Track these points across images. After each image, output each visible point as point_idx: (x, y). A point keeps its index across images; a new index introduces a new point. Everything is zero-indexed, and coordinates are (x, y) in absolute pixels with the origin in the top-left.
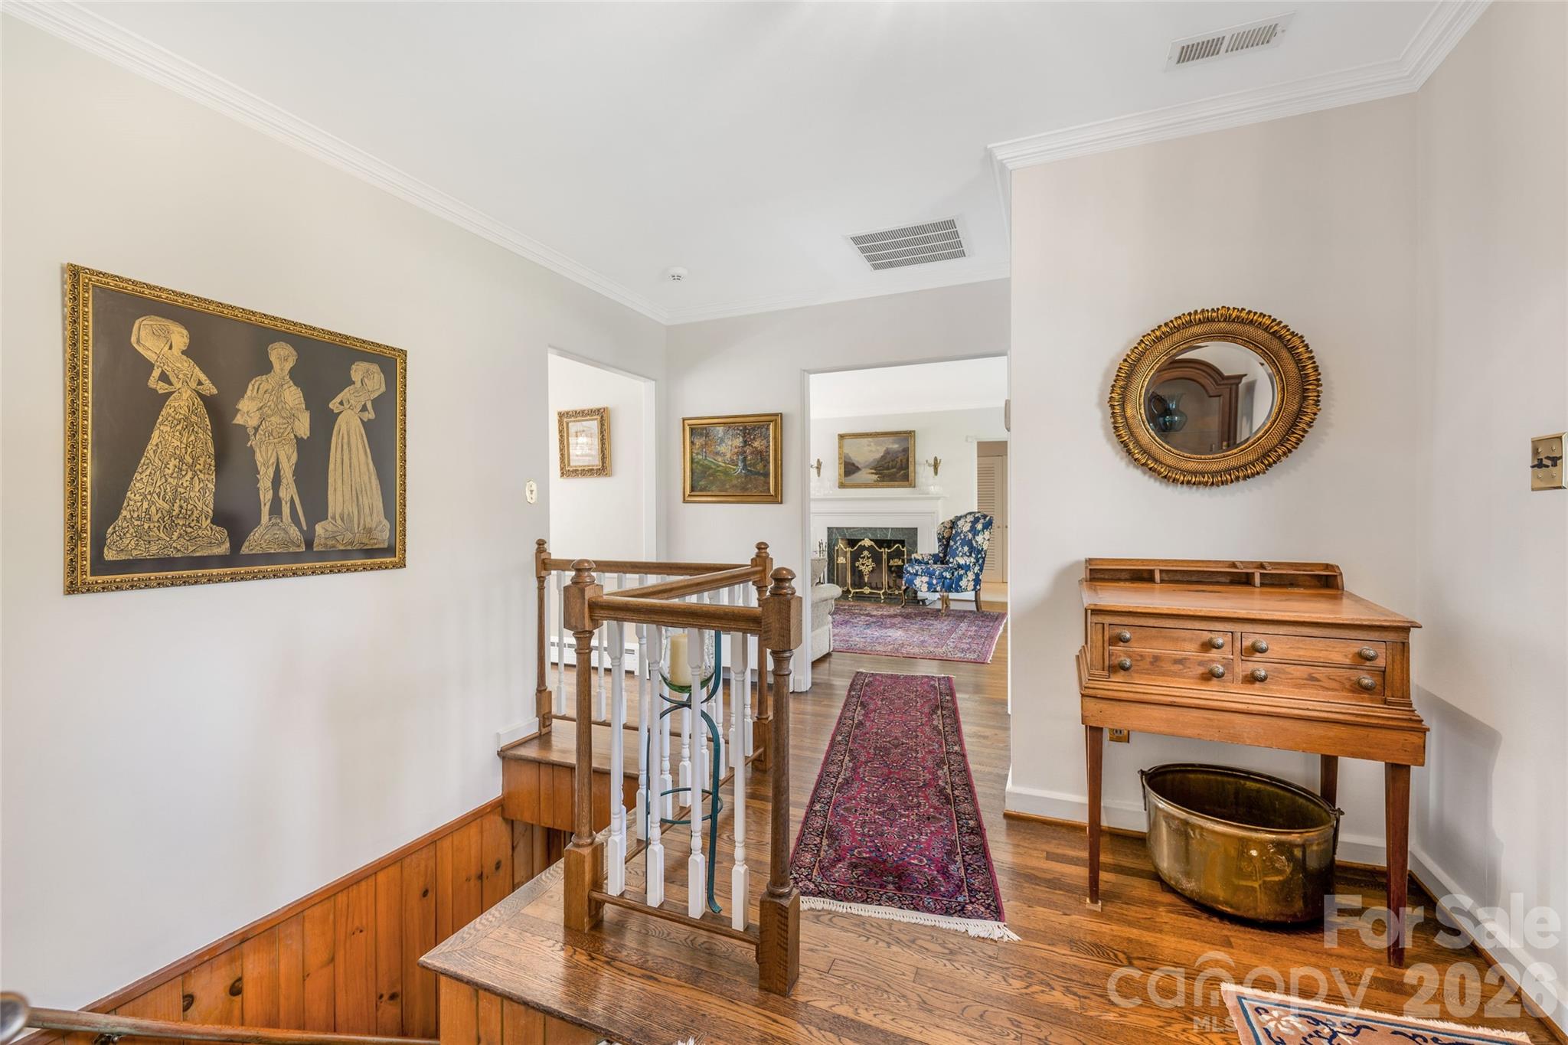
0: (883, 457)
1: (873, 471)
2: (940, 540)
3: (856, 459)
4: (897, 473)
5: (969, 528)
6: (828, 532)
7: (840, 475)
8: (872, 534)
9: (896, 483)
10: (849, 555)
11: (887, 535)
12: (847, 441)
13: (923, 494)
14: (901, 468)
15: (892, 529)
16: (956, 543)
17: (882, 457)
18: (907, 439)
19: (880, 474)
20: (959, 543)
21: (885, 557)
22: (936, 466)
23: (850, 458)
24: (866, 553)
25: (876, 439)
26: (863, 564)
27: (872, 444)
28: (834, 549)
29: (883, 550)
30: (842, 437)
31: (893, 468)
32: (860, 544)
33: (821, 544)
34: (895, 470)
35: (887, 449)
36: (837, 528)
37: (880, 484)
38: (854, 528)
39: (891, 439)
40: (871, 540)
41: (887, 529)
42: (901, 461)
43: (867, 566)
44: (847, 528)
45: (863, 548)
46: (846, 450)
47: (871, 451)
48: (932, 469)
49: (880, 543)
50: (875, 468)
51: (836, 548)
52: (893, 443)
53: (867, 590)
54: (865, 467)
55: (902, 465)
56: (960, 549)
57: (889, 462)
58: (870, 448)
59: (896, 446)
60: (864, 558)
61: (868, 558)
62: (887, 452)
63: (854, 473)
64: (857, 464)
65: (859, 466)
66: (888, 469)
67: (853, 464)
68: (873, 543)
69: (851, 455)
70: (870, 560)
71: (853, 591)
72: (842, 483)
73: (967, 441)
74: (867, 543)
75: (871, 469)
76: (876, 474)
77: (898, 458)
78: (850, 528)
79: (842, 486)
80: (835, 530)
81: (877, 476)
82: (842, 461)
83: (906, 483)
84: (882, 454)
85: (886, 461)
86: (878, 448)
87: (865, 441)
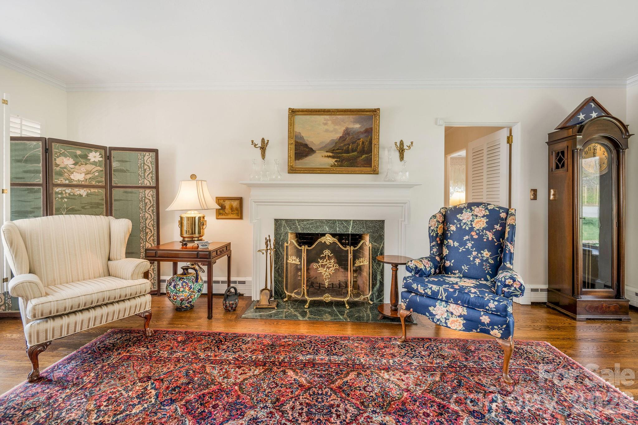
0: (342, 139)
1: (331, 154)
2: (432, 239)
3: (310, 140)
4: (359, 157)
5: (485, 225)
6: (276, 225)
7: (289, 157)
8: (331, 227)
9: (357, 169)
10: (304, 255)
11: (348, 229)
12: (299, 119)
13: (388, 181)
14: (363, 152)
15: (354, 221)
16: (463, 244)
17: (340, 137)
18: (370, 118)
19: (337, 157)
20: (469, 245)
21: (350, 256)
22: (401, 151)
23: (302, 138)
24: (327, 252)
25: (334, 117)
26: (323, 266)
27: (330, 122)
28: (283, 247)
29: (348, 248)
30: (293, 112)
31: (353, 151)
32: (319, 240)
33: (267, 241)
34: (355, 153)
35: (347, 129)
36: (287, 221)
37: (339, 169)
38: (308, 220)
39: (351, 118)
40: (334, 235)
41: (347, 221)
42: (363, 143)
43: (329, 268)
44: (299, 221)
45: (324, 246)
46: (298, 129)
47: (327, 131)
48: (397, 154)
49: (340, 237)
50: (332, 151)
51: (286, 244)
52: (355, 122)
53: (327, 298)
54: (321, 149)
55: (363, 147)
56: (474, 253)
57: (349, 144)
58: (326, 127)
59: (357, 126)
60: (324, 258)
61: (329, 258)
62: (347, 133)
63: (306, 156)
64: (310, 146)
65: (314, 148)
66: (347, 152)
67: (306, 146)
68: (335, 240)
69: (303, 135)
70: (332, 261)
71: (309, 299)
72: (292, 167)
73: (436, 124)
74: (328, 239)
75: (327, 152)
76: (333, 157)
77: (360, 139)
78: (303, 220)
79: (292, 170)
80: (284, 222)
81: (334, 160)
82: (293, 141)
83: (368, 169)
84: (341, 135)
85: (346, 142)
86: (336, 127)
87: (321, 118)
